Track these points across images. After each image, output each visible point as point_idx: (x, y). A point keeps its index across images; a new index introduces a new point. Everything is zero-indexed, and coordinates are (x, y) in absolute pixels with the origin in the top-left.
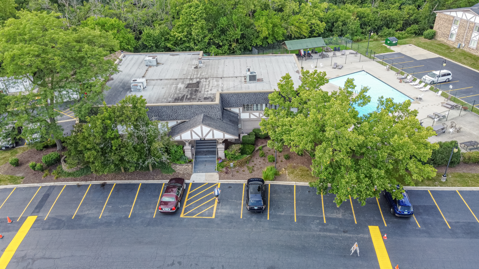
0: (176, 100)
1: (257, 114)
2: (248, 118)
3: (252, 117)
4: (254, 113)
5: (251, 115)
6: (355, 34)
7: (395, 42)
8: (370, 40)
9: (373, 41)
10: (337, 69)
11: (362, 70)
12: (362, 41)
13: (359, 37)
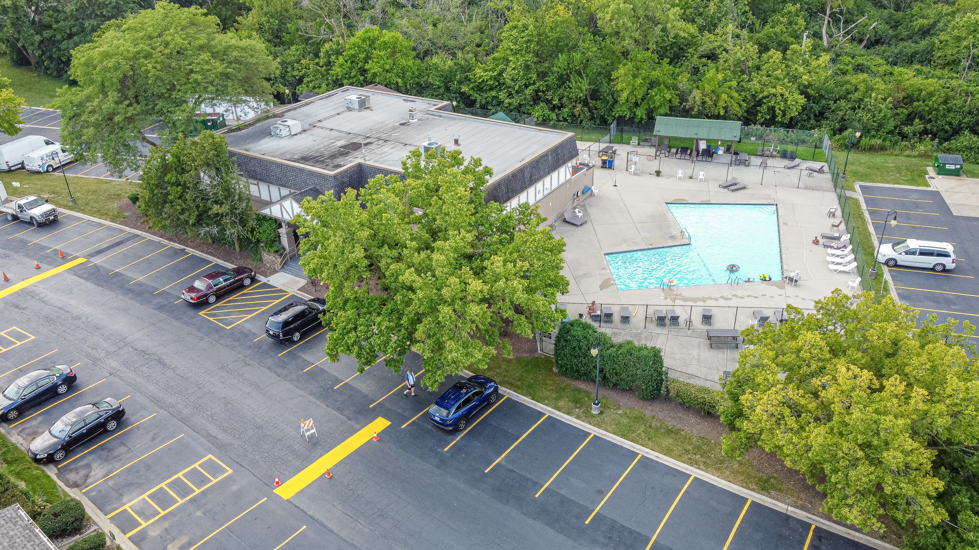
0: (304, 159)
6: (873, 133)
7: (953, 167)
8: (908, 152)
9: (914, 157)
10: (726, 190)
11: (773, 203)
12: (887, 152)
13: (877, 142)
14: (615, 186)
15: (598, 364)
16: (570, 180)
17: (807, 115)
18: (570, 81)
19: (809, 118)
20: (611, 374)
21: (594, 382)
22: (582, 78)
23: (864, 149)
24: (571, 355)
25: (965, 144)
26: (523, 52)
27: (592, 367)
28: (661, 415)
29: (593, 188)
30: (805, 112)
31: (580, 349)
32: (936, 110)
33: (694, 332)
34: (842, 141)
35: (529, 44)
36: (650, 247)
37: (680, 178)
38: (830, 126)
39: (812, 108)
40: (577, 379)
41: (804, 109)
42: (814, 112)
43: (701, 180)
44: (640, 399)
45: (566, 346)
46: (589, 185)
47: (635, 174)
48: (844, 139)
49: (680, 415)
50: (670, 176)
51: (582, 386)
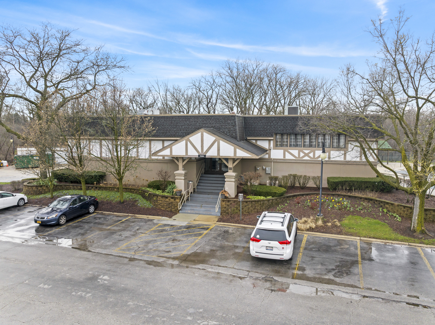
1: (295, 152)
2: (282, 158)
3: (288, 157)
4: (290, 151)
5: (286, 153)
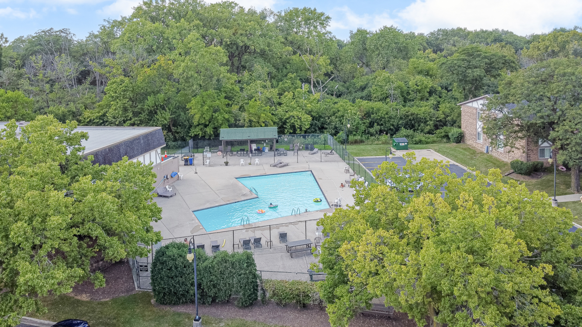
6: (354, 133)
7: (403, 144)
8: (376, 142)
9: (380, 144)
10: (276, 168)
11: (308, 170)
12: (365, 144)
13: (358, 138)
14: (196, 173)
15: (195, 280)
16: (160, 163)
17: (314, 128)
18: (157, 115)
19: (316, 130)
20: (209, 288)
21: (193, 302)
22: (166, 111)
23: (352, 143)
24: (168, 277)
25: (404, 134)
26: (122, 98)
27: (189, 285)
28: (261, 318)
29: (179, 173)
30: (313, 127)
31: (176, 268)
32: (383, 118)
33: (275, 249)
34: (338, 140)
35: (125, 93)
36: (228, 202)
37: (242, 165)
38: (329, 132)
39: (316, 124)
40: (176, 304)
41: (311, 125)
42: (318, 127)
43: (257, 165)
44: (240, 308)
45: (162, 269)
46: (176, 171)
47: (210, 165)
48: (339, 138)
49: (279, 313)
50: (235, 165)
51: (181, 309)
